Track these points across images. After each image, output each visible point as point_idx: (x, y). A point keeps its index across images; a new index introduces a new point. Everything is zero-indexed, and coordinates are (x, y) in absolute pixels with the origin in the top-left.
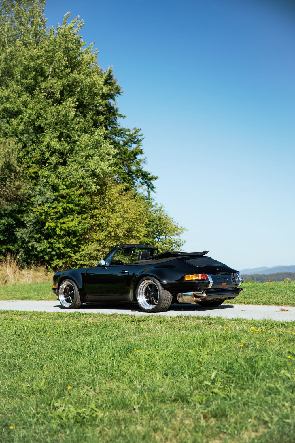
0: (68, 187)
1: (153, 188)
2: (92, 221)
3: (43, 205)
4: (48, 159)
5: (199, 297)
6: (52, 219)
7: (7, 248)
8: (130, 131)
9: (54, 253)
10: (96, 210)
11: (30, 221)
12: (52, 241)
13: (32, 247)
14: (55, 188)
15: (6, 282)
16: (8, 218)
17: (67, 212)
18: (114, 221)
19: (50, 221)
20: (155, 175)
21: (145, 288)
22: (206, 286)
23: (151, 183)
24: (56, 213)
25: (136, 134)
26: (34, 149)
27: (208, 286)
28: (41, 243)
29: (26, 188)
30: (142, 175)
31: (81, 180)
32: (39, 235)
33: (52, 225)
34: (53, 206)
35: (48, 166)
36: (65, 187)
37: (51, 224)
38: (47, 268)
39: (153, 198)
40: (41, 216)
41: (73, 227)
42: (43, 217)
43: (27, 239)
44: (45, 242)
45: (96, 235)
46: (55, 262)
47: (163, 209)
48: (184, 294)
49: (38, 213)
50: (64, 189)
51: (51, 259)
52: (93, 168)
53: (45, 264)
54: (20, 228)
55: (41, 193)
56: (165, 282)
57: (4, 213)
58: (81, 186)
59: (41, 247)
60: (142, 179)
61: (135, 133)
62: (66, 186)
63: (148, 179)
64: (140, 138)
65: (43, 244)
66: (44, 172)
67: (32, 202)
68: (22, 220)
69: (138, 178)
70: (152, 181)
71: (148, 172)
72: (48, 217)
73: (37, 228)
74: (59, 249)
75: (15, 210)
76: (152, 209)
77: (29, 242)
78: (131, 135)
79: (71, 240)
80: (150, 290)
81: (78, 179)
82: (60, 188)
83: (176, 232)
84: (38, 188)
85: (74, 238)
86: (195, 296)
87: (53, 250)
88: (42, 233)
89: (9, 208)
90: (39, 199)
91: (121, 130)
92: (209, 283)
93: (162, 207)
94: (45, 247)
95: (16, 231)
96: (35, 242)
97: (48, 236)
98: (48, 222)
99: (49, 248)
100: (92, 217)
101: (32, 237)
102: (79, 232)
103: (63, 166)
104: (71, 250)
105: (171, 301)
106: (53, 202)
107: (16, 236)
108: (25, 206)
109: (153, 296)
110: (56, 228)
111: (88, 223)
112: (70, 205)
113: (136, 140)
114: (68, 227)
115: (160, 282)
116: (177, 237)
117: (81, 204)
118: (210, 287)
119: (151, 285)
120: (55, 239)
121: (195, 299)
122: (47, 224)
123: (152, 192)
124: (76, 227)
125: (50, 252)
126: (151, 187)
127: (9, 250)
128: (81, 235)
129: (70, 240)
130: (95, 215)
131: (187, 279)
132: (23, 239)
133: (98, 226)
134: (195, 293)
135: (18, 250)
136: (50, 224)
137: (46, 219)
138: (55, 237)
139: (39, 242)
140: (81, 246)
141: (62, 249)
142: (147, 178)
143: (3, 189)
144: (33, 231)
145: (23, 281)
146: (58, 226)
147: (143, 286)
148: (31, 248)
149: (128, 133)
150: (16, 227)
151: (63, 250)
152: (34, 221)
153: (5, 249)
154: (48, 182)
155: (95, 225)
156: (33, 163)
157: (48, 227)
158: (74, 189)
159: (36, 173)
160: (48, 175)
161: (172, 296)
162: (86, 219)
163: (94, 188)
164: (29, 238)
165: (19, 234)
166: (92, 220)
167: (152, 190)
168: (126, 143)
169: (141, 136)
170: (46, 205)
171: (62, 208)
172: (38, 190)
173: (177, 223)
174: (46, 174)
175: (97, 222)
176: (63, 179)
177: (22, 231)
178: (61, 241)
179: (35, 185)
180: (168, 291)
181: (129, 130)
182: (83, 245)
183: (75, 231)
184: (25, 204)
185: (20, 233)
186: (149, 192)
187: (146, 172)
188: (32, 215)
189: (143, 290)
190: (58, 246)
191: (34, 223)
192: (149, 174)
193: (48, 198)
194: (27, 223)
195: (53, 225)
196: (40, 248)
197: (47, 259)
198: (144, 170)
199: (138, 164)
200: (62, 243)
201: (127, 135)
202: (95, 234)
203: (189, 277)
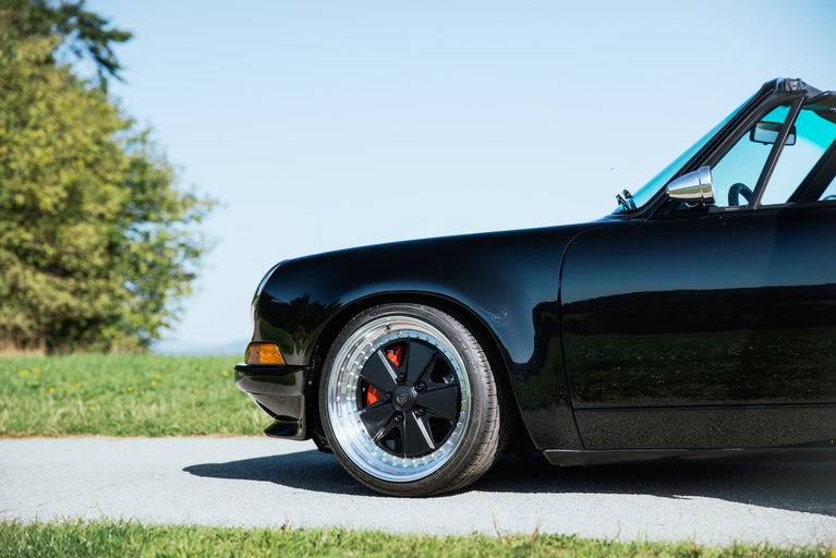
1: (117, 68)
30: (81, 23)
69: (66, 32)
70: (111, 46)
83: (189, 212)
93: (148, 131)
116: (193, 225)
123: (112, 80)
126: (108, 64)
142: (98, 36)
167: (111, 72)
198: (88, 8)
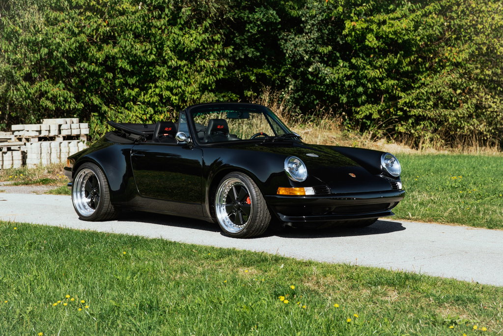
6: (359, 14)
9: (360, 89)
11: (313, 17)
12: (358, 63)
13: (315, 74)
16: (268, 9)
19: (355, 17)
32: (330, 48)
33: (358, 28)
37: (355, 25)
40: (337, 7)
41: (404, 32)
42: (340, 9)
43: (306, 57)
44: (342, 64)
45: (451, 51)
46: (363, 108)
51: (354, 102)
53: (341, 114)
54: (290, 31)
65: (336, 68)
74: (371, 80)
77: (309, 63)
79: (400, 62)
85: (405, 57)
87: (359, 83)
94: (341, 76)
95: (282, 39)
96: (321, 63)
97: (347, 52)
98: (349, 20)
99: (348, 78)
100: (444, 10)
101: (316, 53)
102: (416, 43)
104: (398, 84)
107: (282, 50)
110: (366, 34)
111: (436, 23)
114: (395, 33)
120: (364, 59)
122: (348, 24)
124: (411, 32)
125: (352, 87)
128: (420, 52)
129: (396, 61)
130: (450, 8)
132: (297, 57)
133: (455, 31)
136: (353, 25)
137: (346, 14)
138: (364, 55)
139: (328, 64)
140: (420, 75)
141: (378, 80)
144: (317, 40)
146: (371, 30)
148: (312, 77)
150: (283, 29)
151: (380, 83)
152: (320, 18)
153: (257, 75)
155: (448, 28)
157: (349, 32)
162: (430, 15)
165: (288, 48)
166: (441, 17)
175: (453, 22)
177: (296, 38)
178: (378, 64)
182: (422, 73)
183: (408, 41)
185: (290, 43)
190: (370, 74)
191: (321, 22)
194: (306, 21)
195: (360, 25)
196: (332, 78)
197: (345, 102)
200: (381, 67)
202: (449, 48)
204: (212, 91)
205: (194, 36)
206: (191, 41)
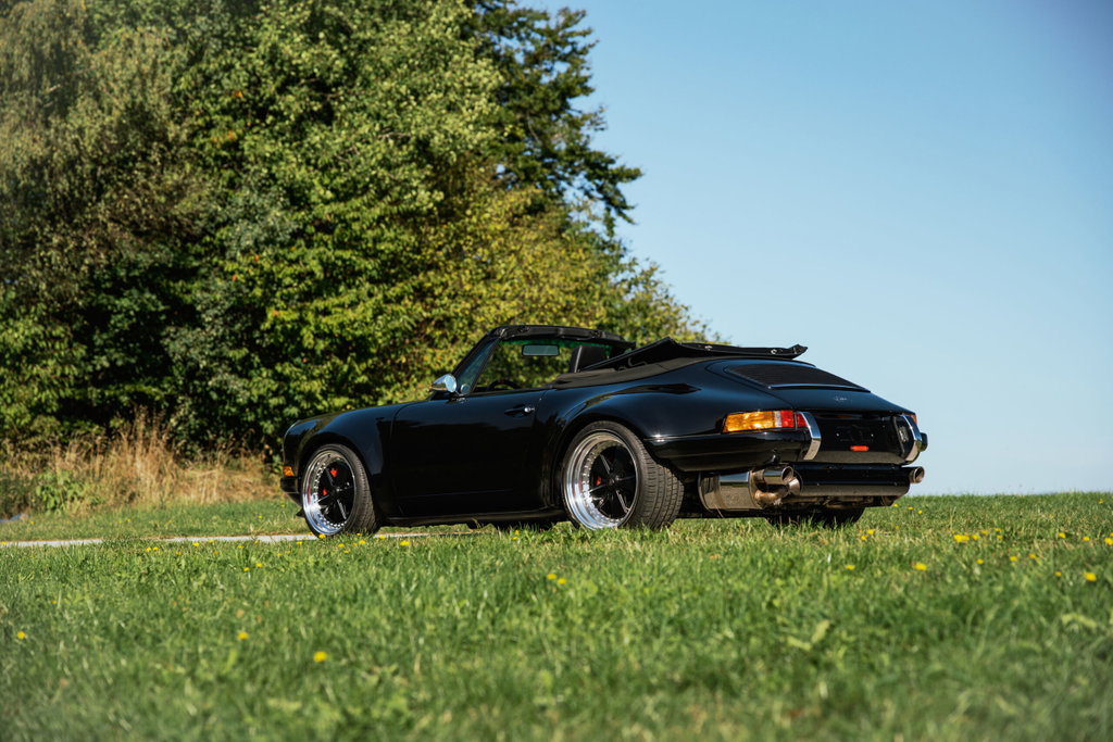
0: (342, 196)
1: (626, 207)
2: (419, 308)
3: (259, 252)
4: (272, 101)
5: (773, 488)
6: (287, 299)
7: (136, 393)
8: (547, 19)
9: (294, 411)
10: (431, 273)
11: (215, 304)
12: (287, 371)
13: (221, 389)
14: (296, 197)
15: (132, 497)
16: (142, 292)
17: (335, 278)
18: (493, 309)
19: (281, 304)
20: (631, 165)
21: (591, 461)
22: (797, 452)
23: (618, 192)
24: (300, 277)
25: (568, 30)
26: (229, 68)
27: (805, 453)
28: (250, 378)
29: (198, 196)
30: (588, 163)
31: (382, 172)
32: (245, 351)
33: (287, 319)
34: (292, 256)
35: (274, 123)
36: (329, 195)
37: (283, 315)
38: (269, 460)
39: (625, 243)
40: (251, 289)
41: (356, 325)
42: (258, 292)
43: (203, 364)
44: (264, 374)
45: (434, 355)
47: (656, 277)
48: (722, 479)
49: (240, 277)
50: (327, 202)
52: (423, 132)
53: (261, 447)
54: (179, 325)
55: (250, 214)
56: (659, 438)
57: (127, 276)
58: (382, 194)
59: (249, 390)
60: (589, 177)
61: (566, 25)
62: (333, 190)
63: (606, 177)
64: (581, 42)
65: (255, 380)
66: (259, 144)
67: (221, 240)
68: (188, 299)
69: (574, 173)
70: (620, 186)
71: (609, 152)
72: (274, 292)
73: (238, 326)
74: (310, 397)
75: (163, 267)
76: (620, 277)
77: (210, 373)
78: (549, 33)
79: (351, 369)
80: (608, 468)
81: (373, 168)
82: (314, 198)
84: (240, 197)
85: (359, 362)
86: (763, 486)
87: (290, 401)
88: (253, 347)
89: (144, 259)
90: (247, 233)
91: (518, 14)
92: (808, 442)
93: (652, 270)
94: (263, 391)
95: (167, 336)
96: (231, 373)
97: (272, 356)
98: (273, 308)
99: (276, 394)
100: (421, 294)
101: (221, 358)
102: (375, 341)
103: (324, 126)
104: (349, 403)
105: (679, 503)
106: (291, 244)
107: (166, 355)
108: (198, 256)
109: (618, 485)
110: (300, 329)
111: (408, 312)
112: (347, 254)
113: (568, 49)
114: (342, 326)
115: (642, 436)
117: (382, 252)
118: (811, 455)
119: (611, 452)
120: (298, 366)
121: (758, 494)
122: (271, 314)
123: (619, 221)
124: (367, 324)
125: (280, 407)
126: (617, 205)
127: (141, 398)
128: (383, 354)
129: (345, 368)
130: (431, 290)
131: (732, 427)
132: (190, 364)
133: (439, 325)
134: (760, 474)
135: (171, 399)
136: (279, 314)
137: (267, 300)
138: (298, 360)
139: (241, 375)
140: (383, 389)
141: (320, 397)
142: (606, 175)
143: (124, 193)
144: (223, 338)
145: (188, 498)
146: (307, 323)
147: (584, 452)
148: (214, 396)
149: (540, 24)
150: (168, 322)
151: (325, 403)
152: (227, 305)
153: (129, 394)
154: (272, 176)
155: (428, 320)
156: (224, 112)
157: (273, 326)
158: (356, 202)
159: (233, 146)
160: (273, 154)
161: (682, 488)
162: (399, 299)
163: (425, 198)
164: (213, 358)
165: (175, 348)
166: (418, 304)
167: (620, 214)
168: (534, 60)
169: (584, 34)
170: (268, 251)
171: (321, 262)
172: (240, 201)
173: (703, 323)
174: (268, 149)
175: (435, 311)
176: (325, 169)
177: (189, 335)
178: (316, 372)
179: (232, 185)
180: (667, 470)
181: (545, 16)
182: (389, 385)
183: (363, 337)
184: (198, 248)
185: (180, 343)
186: (610, 223)
187: (601, 155)
188: (220, 283)
189: (583, 470)
190: (306, 387)
191: (228, 312)
192: (612, 162)
193: (272, 230)
194: (204, 311)
195: (289, 316)
196: (248, 394)
197: (269, 432)
198: (593, 147)
199: (574, 124)
200: (321, 376)
201: (539, 31)
202: (430, 350)
203: (741, 421)
204: (52, 414)
205: (21, 330)
206: (16, 340)
